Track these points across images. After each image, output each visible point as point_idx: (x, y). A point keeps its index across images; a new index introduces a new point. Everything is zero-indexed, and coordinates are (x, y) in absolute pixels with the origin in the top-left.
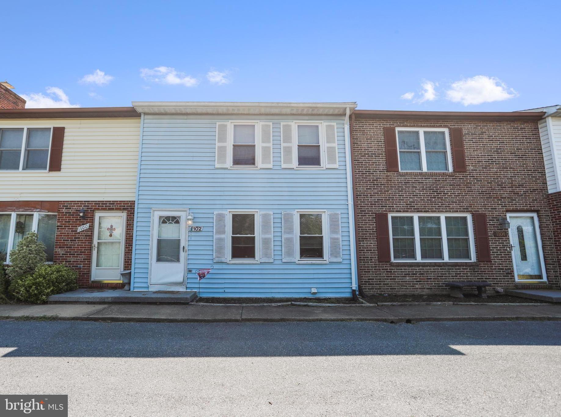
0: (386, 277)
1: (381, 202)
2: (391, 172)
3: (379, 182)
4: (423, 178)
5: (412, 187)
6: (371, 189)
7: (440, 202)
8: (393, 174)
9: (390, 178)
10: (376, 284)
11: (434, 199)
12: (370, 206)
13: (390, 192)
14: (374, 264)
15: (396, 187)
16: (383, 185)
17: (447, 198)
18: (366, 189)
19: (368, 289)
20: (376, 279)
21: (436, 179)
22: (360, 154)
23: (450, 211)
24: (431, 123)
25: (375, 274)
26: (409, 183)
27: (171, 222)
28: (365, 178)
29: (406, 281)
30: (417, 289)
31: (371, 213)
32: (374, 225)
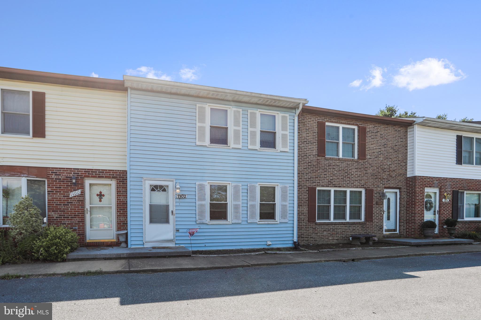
0: (312, 232)
1: (313, 179)
2: (320, 156)
3: (312, 164)
4: (339, 163)
5: (333, 169)
6: (307, 169)
7: (349, 180)
8: (321, 158)
9: (319, 161)
10: (306, 237)
11: (345, 178)
12: (305, 182)
13: (318, 172)
14: (305, 224)
15: (322, 168)
16: (314, 166)
17: (353, 177)
18: (304, 169)
19: (301, 241)
20: (306, 234)
21: (348, 163)
22: (301, 141)
23: (354, 187)
24: (348, 121)
25: (306, 231)
26: (331, 165)
27: (159, 190)
28: (303, 160)
29: (324, 235)
30: (330, 240)
31: (306, 187)
32: (307, 195)
